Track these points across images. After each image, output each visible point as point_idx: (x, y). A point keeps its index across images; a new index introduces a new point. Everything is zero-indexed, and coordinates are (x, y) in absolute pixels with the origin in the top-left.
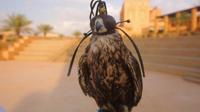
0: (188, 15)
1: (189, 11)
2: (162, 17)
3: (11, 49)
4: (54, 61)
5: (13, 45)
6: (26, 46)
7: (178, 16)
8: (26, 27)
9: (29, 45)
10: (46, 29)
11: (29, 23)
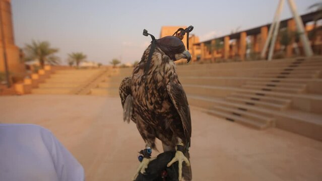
0: (222, 43)
1: (222, 39)
2: (199, 44)
3: (28, 81)
4: (77, 94)
5: (30, 77)
6: (49, 77)
7: (213, 42)
8: (51, 55)
9: (52, 76)
10: (79, 58)
11: (55, 51)
